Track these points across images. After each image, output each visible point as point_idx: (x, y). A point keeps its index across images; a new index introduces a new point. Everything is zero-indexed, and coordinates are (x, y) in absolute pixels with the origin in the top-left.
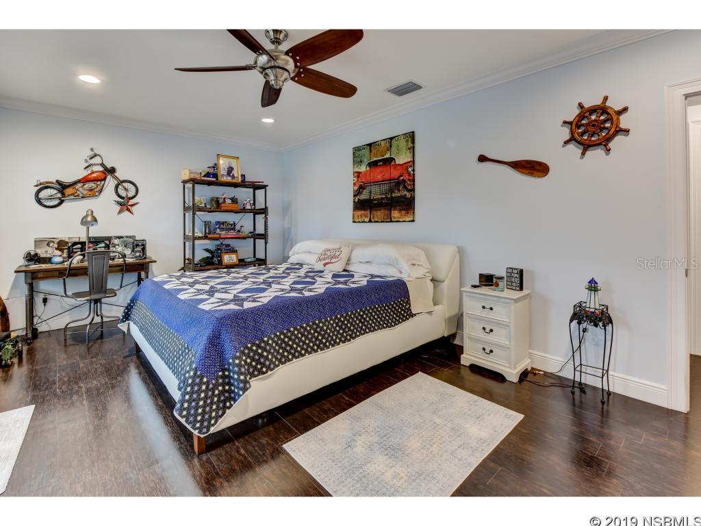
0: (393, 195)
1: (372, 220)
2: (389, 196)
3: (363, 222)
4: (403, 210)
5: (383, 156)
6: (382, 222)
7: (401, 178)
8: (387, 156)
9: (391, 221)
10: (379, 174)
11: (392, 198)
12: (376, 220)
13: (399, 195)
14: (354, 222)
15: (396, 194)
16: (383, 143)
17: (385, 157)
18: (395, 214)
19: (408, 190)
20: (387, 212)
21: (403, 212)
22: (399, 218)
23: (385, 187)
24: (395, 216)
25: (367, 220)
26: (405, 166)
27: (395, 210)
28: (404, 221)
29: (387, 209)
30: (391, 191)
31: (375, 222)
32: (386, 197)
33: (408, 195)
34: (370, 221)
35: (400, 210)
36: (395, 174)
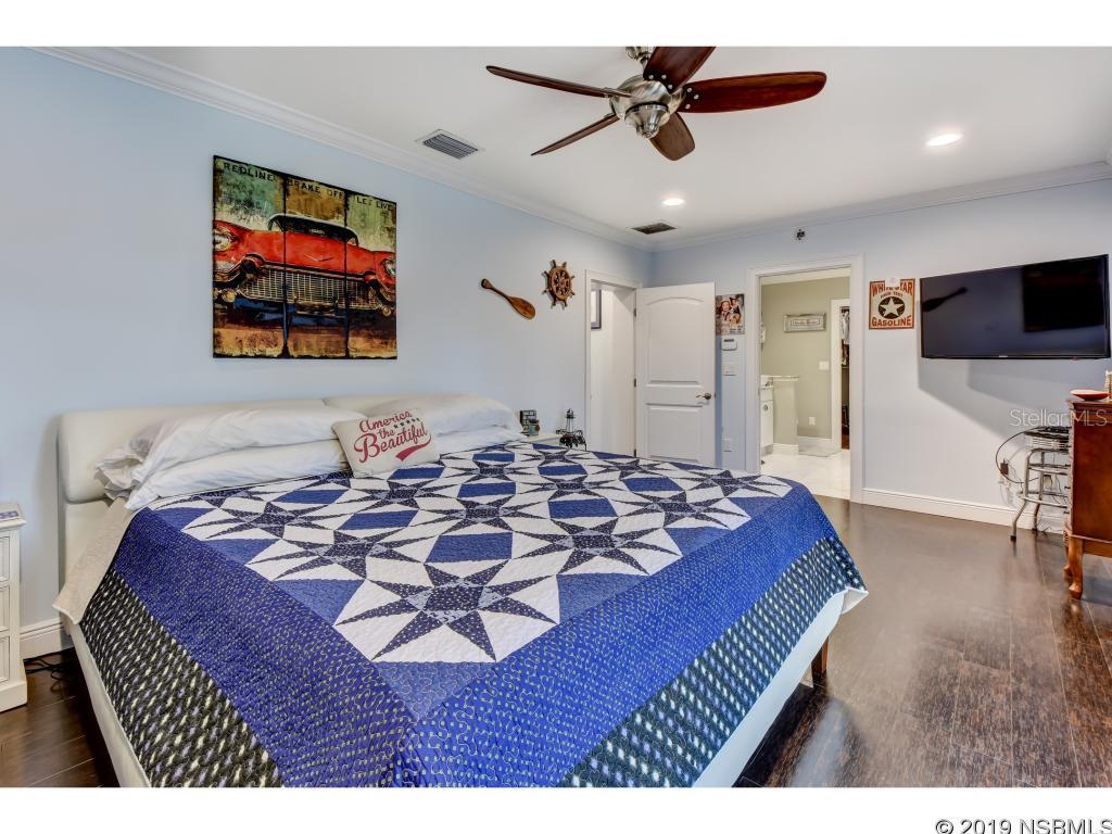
0: (353, 306)
1: (292, 352)
2: (343, 306)
3: (256, 357)
4: (376, 336)
5: (327, 218)
6: (322, 358)
7: (372, 277)
8: (338, 222)
9: (348, 357)
10: (311, 253)
11: (348, 311)
12: (305, 352)
13: (366, 307)
14: (216, 355)
15: (359, 305)
16: (323, 189)
17: (331, 222)
18: (358, 343)
19: (385, 302)
20: (336, 338)
21: (377, 342)
22: (368, 351)
23: (331, 286)
24: (358, 346)
25: (277, 351)
26: (379, 259)
27: (357, 334)
28: (376, 358)
29: (339, 333)
30: (348, 297)
31: (302, 357)
32: (335, 308)
33: (386, 311)
34: (285, 354)
35: (370, 337)
36: (357, 265)
